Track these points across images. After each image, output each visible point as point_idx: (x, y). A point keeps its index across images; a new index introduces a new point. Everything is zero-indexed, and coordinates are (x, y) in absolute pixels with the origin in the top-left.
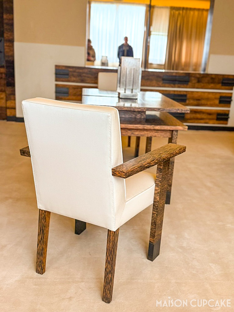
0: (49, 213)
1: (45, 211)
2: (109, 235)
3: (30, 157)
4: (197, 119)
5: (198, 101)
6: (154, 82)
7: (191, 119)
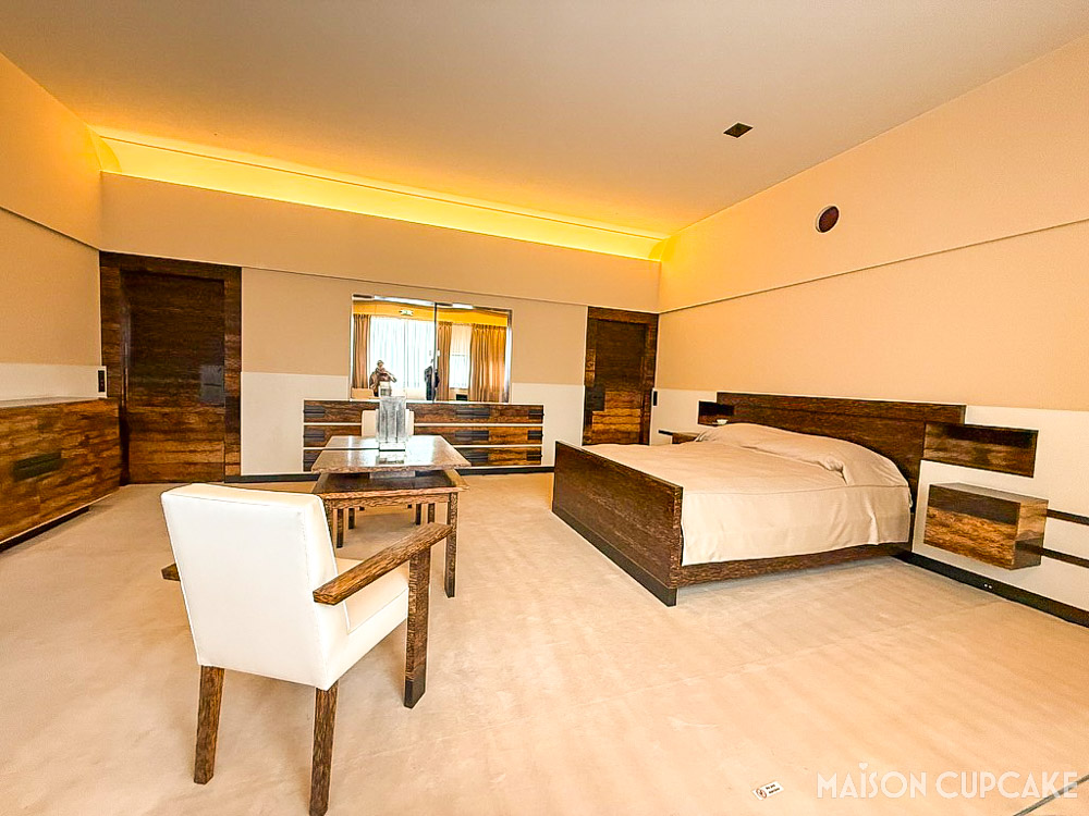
0: (220, 671)
1: (212, 668)
2: (318, 698)
3: (179, 580)
4: (505, 460)
5: (504, 438)
6: (445, 417)
7: (496, 461)
